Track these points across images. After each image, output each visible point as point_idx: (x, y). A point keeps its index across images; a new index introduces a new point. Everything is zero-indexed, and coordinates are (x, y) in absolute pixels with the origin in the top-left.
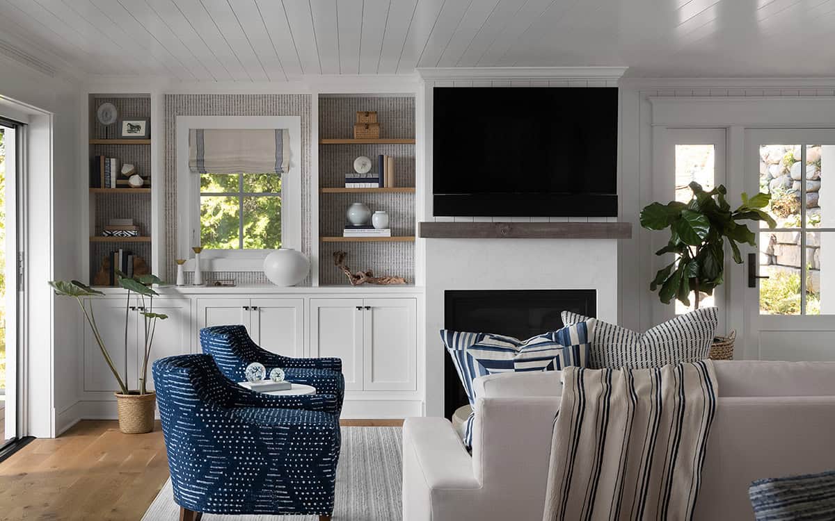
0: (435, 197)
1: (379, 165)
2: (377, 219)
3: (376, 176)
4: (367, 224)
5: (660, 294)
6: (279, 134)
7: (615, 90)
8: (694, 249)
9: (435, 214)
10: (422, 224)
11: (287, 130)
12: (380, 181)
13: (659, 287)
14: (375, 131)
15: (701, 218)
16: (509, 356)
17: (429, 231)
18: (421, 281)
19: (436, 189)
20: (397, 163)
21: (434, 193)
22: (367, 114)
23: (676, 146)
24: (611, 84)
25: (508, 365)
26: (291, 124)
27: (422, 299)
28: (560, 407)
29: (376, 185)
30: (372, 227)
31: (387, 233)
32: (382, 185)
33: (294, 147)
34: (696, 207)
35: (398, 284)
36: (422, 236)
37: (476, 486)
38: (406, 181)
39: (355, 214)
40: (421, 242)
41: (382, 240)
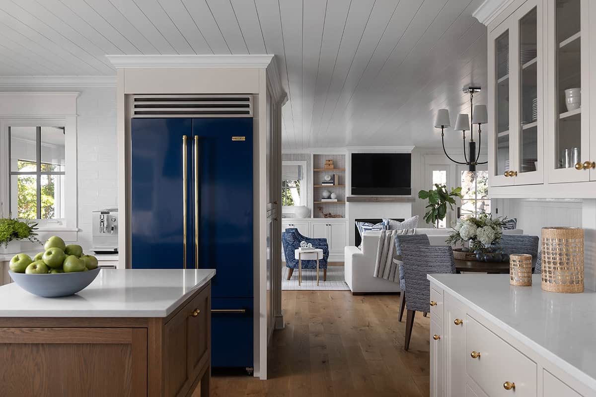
0: (352, 189)
1: (333, 178)
2: (333, 196)
3: (332, 181)
4: (329, 198)
5: (426, 221)
6: (299, 167)
7: (410, 154)
8: (437, 205)
9: (352, 194)
10: (347, 197)
11: (302, 166)
12: (333, 183)
13: (426, 218)
14: (332, 166)
15: (437, 196)
16: (371, 228)
17: (349, 200)
18: (347, 216)
19: (352, 186)
20: (339, 177)
21: (352, 187)
22: (329, 161)
23: (434, 172)
24: (409, 152)
25: (371, 229)
26: (304, 164)
27: (348, 222)
28: (380, 237)
29: (332, 184)
30: (331, 198)
31: (336, 200)
32: (334, 185)
33: (304, 171)
34: (436, 192)
35: (339, 217)
36: (348, 201)
37: (362, 254)
38: (341, 184)
39: (325, 194)
40: (347, 203)
41: (333, 203)
